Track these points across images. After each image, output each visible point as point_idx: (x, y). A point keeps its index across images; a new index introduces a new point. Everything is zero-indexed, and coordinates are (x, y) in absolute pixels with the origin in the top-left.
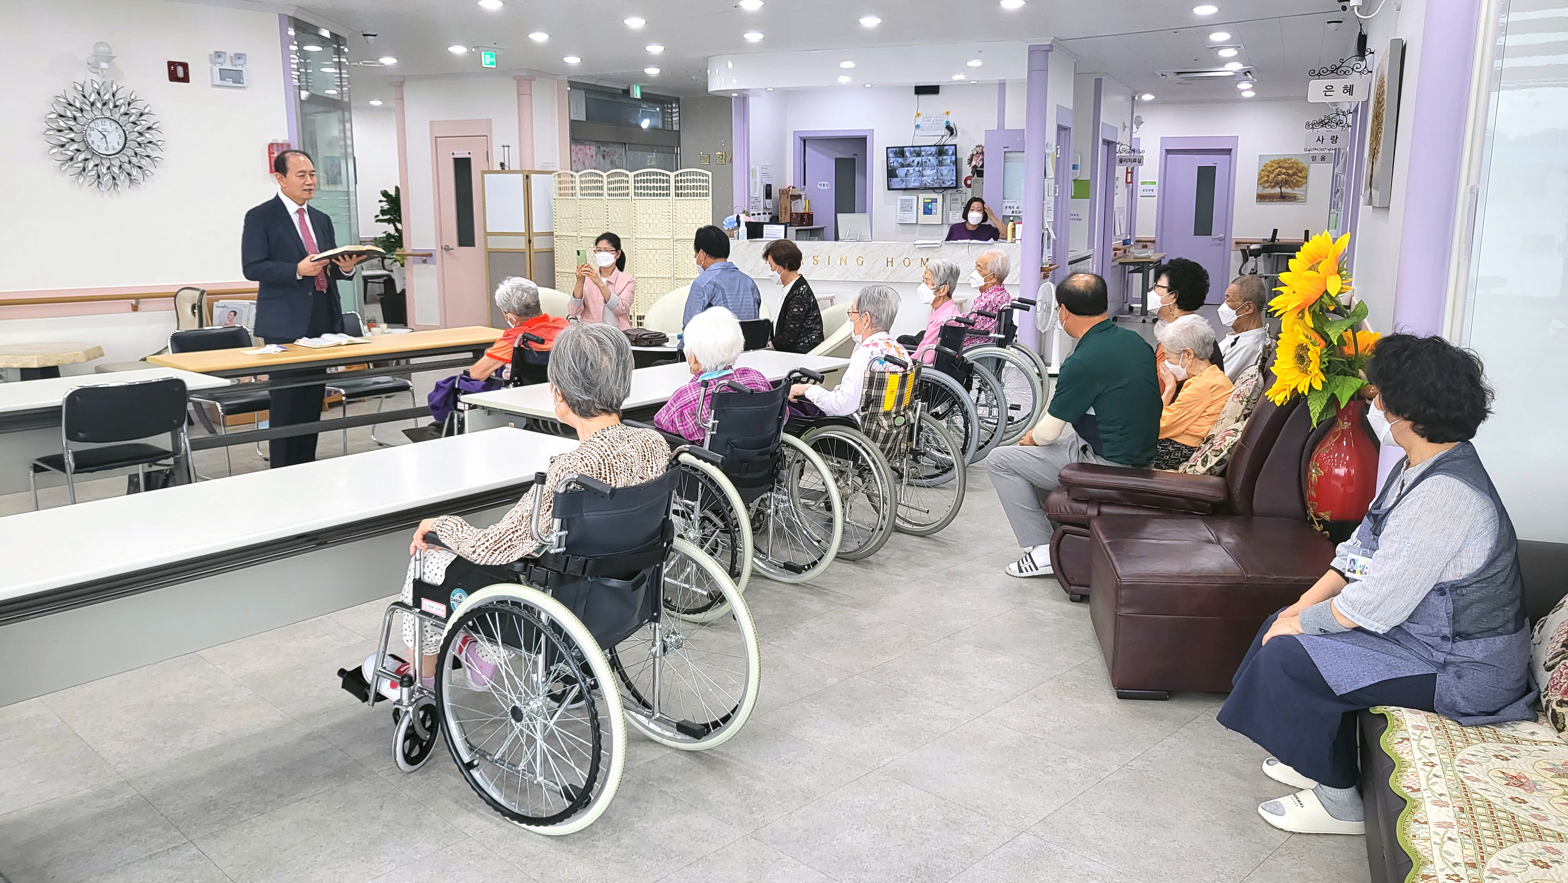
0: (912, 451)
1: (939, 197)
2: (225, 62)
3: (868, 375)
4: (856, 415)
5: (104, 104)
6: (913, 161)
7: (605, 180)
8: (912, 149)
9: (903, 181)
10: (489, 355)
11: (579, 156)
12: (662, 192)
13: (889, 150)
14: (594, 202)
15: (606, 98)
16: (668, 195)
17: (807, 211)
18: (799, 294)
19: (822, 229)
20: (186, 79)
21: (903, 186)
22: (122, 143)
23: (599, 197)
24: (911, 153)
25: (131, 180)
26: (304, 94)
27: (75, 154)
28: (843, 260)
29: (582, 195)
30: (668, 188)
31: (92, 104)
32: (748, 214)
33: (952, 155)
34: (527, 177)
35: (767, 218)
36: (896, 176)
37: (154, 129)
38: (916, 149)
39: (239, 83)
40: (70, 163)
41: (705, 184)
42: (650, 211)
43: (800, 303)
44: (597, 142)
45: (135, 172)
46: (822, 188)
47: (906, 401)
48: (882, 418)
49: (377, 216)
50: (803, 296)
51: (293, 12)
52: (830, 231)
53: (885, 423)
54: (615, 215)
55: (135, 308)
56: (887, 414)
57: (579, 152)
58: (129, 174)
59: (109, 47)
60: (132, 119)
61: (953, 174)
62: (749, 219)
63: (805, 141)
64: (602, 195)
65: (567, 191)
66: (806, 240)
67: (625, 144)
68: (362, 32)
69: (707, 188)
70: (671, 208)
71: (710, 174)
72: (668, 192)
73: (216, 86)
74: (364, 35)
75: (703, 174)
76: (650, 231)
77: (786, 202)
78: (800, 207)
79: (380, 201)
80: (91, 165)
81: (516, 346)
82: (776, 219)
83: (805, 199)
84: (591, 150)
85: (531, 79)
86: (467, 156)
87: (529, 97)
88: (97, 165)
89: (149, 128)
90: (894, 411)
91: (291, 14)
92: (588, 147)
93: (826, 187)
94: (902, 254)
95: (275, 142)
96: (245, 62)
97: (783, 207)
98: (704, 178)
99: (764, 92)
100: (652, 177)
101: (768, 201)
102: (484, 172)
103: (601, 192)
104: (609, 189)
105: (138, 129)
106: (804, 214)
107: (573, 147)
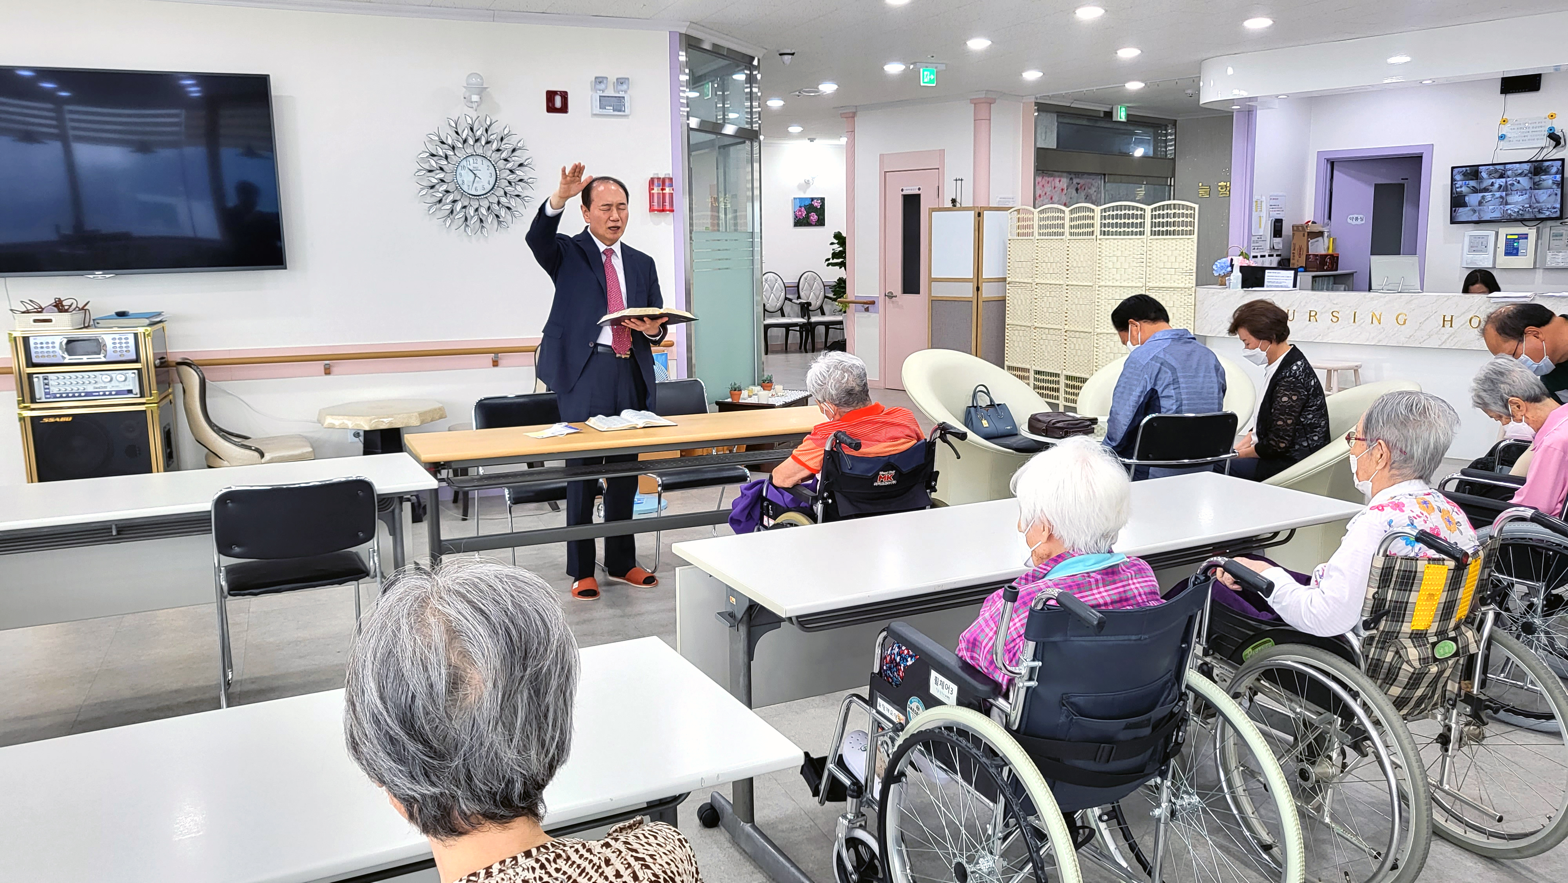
0: (1469, 699)
1: (1532, 233)
2: (606, 87)
3: (1379, 563)
4: (1351, 636)
5: (477, 141)
6: (1492, 184)
7: (1067, 216)
8: (1491, 168)
9: (1474, 211)
10: (795, 458)
11: (1046, 190)
12: (1135, 230)
13: (1456, 170)
14: (1054, 243)
15: (1085, 122)
16: (1142, 233)
17: (1330, 252)
18: (1290, 376)
19: (1352, 274)
20: (564, 109)
21: (1475, 218)
22: (492, 183)
23: (1059, 237)
24: (1490, 174)
25: (499, 222)
26: (694, 122)
27: (444, 196)
28: (1376, 319)
29: (1040, 234)
30: (1142, 225)
31: (465, 141)
32: (1246, 256)
33: (1557, 173)
34: (979, 215)
35: (1275, 261)
36: (1464, 205)
37: (526, 166)
38: (1498, 167)
39: (620, 111)
40: (438, 206)
41: (1189, 219)
42: (1119, 253)
43: (1293, 388)
44: (1069, 173)
45: (503, 212)
46: (1354, 222)
47: (1462, 611)
48: (1408, 643)
49: (828, 260)
50: (1297, 378)
51: (685, 29)
52: (1362, 280)
53: (1413, 653)
54: (1077, 258)
55: (495, 364)
56: (1418, 637)
57: (1046, 186)
58: (497, 216)
59: (482, 79)
60: (504, 155)
61: (1555, 202)
62: (1246, 263)
63: (1332, 164)
64: (1063, 234)
65: (1024, 232)
66: (1328, 290)
67: (1104, 175)
68: (778, 51)
69: (1191, 224)
70: (1145, 249)
71: (1196, 206)
72: (1142, 229)
73: (596, 115)
74: (781, 54)
75: (1187, 208)
76: (1118, 277)
77: (1301, 241)
78: (1320, 247)
79: (832, 244)
80: (459, 206)
81: (827, 448)
82: (1286, 263)
83: (1329, 237)
84: (1062, 182)
85: (990, 102)
86: (916, 192)
87: (988, 121)
88: (465, 207)
89: (521, 165)
90: (1433, 629)
91: (683, 31)
92: (1057, 180)
93: (1359, 222)
94: (1468, 310)
95: (656, 176)
96: (628, 88)
97: (1297, 247)
98: (1189, 212)
99: (1277, 101)
100: (1123, 212)
101: (1278, 240)
102: (934, 210)
103: (1062, 230)
104: (1071, 227)
105: (509, 166)
106: (1326, 256)
107: (1039, 179)
